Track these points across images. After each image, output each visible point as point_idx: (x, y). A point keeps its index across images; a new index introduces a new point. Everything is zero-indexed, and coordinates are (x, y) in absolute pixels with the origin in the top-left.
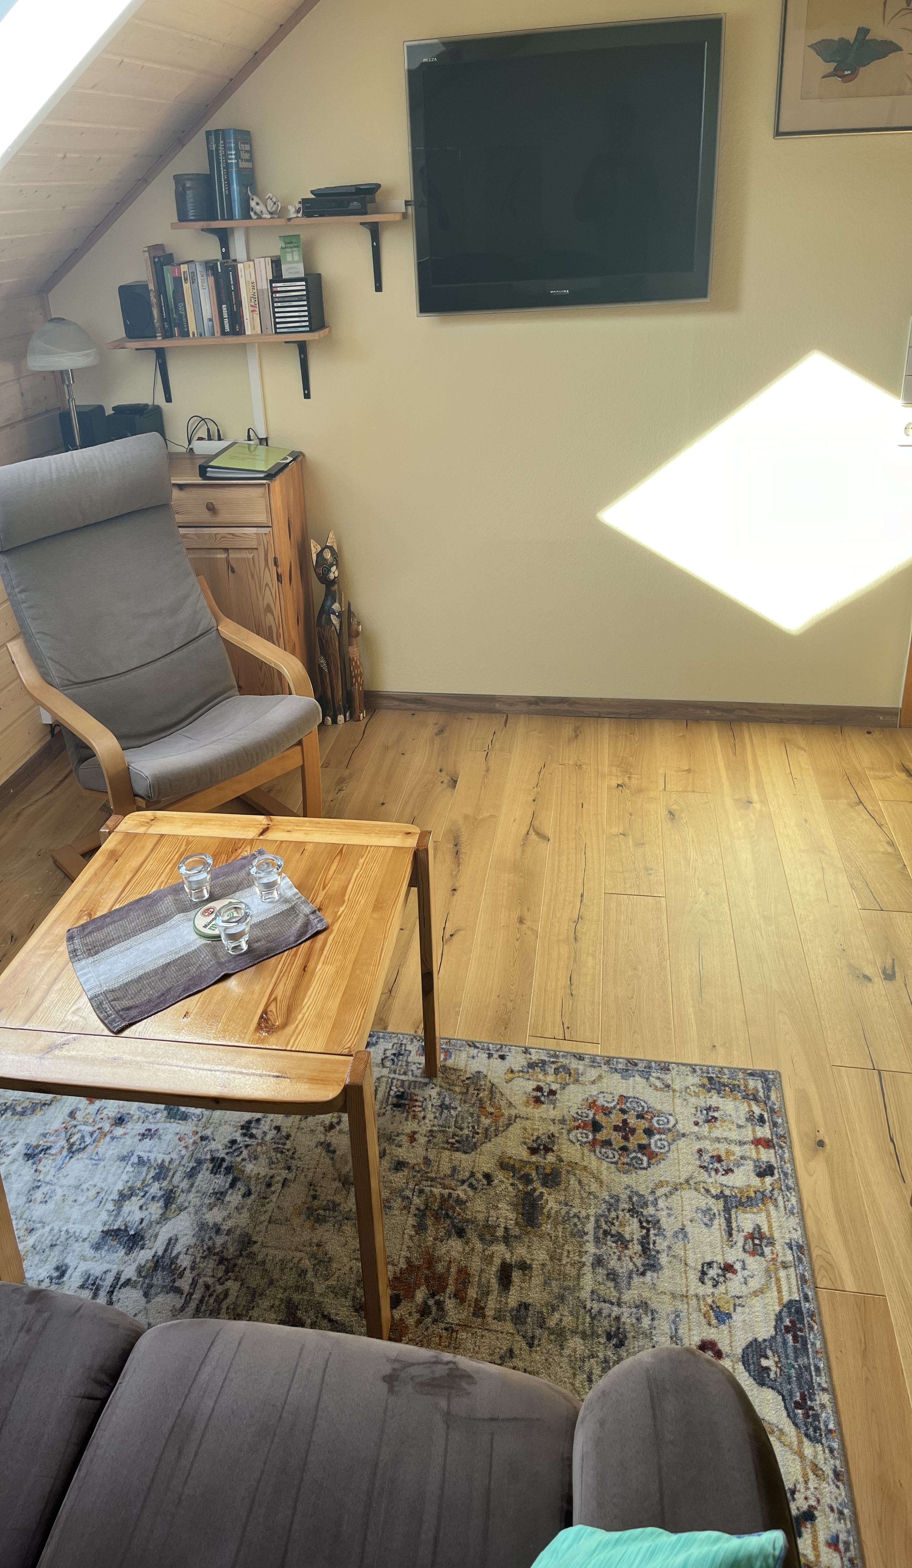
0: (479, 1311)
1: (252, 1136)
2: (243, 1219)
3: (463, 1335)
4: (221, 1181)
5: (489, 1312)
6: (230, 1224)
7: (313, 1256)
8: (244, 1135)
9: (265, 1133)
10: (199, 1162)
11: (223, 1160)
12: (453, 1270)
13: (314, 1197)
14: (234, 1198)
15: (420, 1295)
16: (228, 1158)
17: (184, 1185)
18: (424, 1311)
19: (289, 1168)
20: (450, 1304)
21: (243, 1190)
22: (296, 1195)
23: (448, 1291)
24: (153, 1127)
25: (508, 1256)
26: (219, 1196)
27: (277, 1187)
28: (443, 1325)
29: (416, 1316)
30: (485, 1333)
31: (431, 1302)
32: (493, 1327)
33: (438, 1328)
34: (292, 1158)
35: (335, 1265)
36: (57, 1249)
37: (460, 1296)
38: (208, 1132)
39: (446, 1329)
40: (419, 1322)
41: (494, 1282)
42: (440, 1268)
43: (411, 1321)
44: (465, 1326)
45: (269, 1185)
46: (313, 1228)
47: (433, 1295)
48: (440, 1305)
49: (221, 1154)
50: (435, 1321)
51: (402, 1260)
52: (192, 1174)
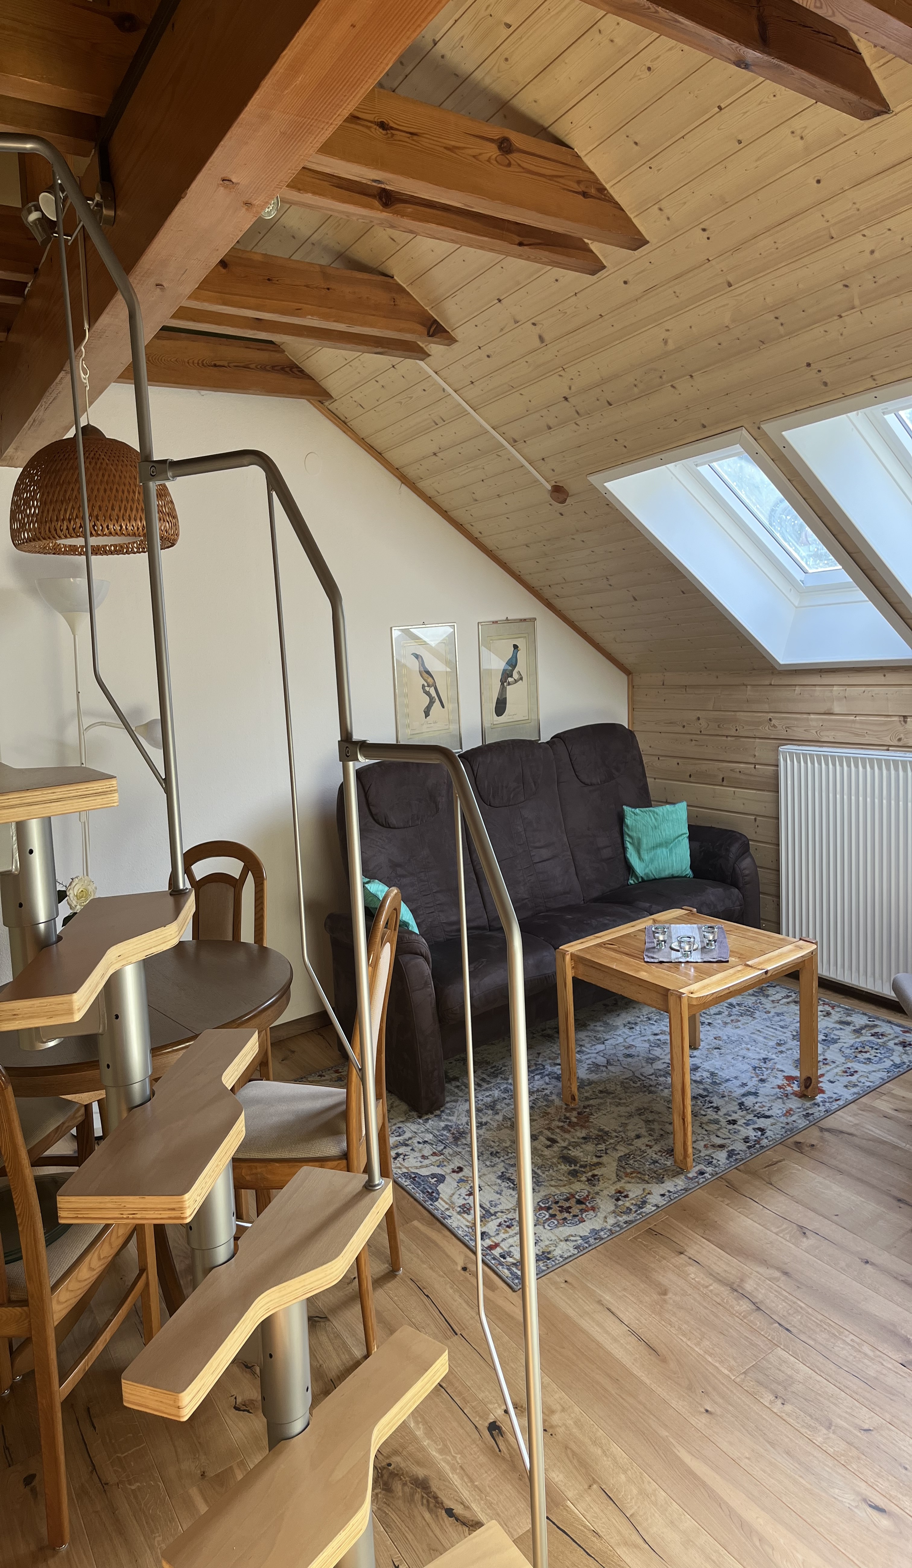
47: (570, 1122)
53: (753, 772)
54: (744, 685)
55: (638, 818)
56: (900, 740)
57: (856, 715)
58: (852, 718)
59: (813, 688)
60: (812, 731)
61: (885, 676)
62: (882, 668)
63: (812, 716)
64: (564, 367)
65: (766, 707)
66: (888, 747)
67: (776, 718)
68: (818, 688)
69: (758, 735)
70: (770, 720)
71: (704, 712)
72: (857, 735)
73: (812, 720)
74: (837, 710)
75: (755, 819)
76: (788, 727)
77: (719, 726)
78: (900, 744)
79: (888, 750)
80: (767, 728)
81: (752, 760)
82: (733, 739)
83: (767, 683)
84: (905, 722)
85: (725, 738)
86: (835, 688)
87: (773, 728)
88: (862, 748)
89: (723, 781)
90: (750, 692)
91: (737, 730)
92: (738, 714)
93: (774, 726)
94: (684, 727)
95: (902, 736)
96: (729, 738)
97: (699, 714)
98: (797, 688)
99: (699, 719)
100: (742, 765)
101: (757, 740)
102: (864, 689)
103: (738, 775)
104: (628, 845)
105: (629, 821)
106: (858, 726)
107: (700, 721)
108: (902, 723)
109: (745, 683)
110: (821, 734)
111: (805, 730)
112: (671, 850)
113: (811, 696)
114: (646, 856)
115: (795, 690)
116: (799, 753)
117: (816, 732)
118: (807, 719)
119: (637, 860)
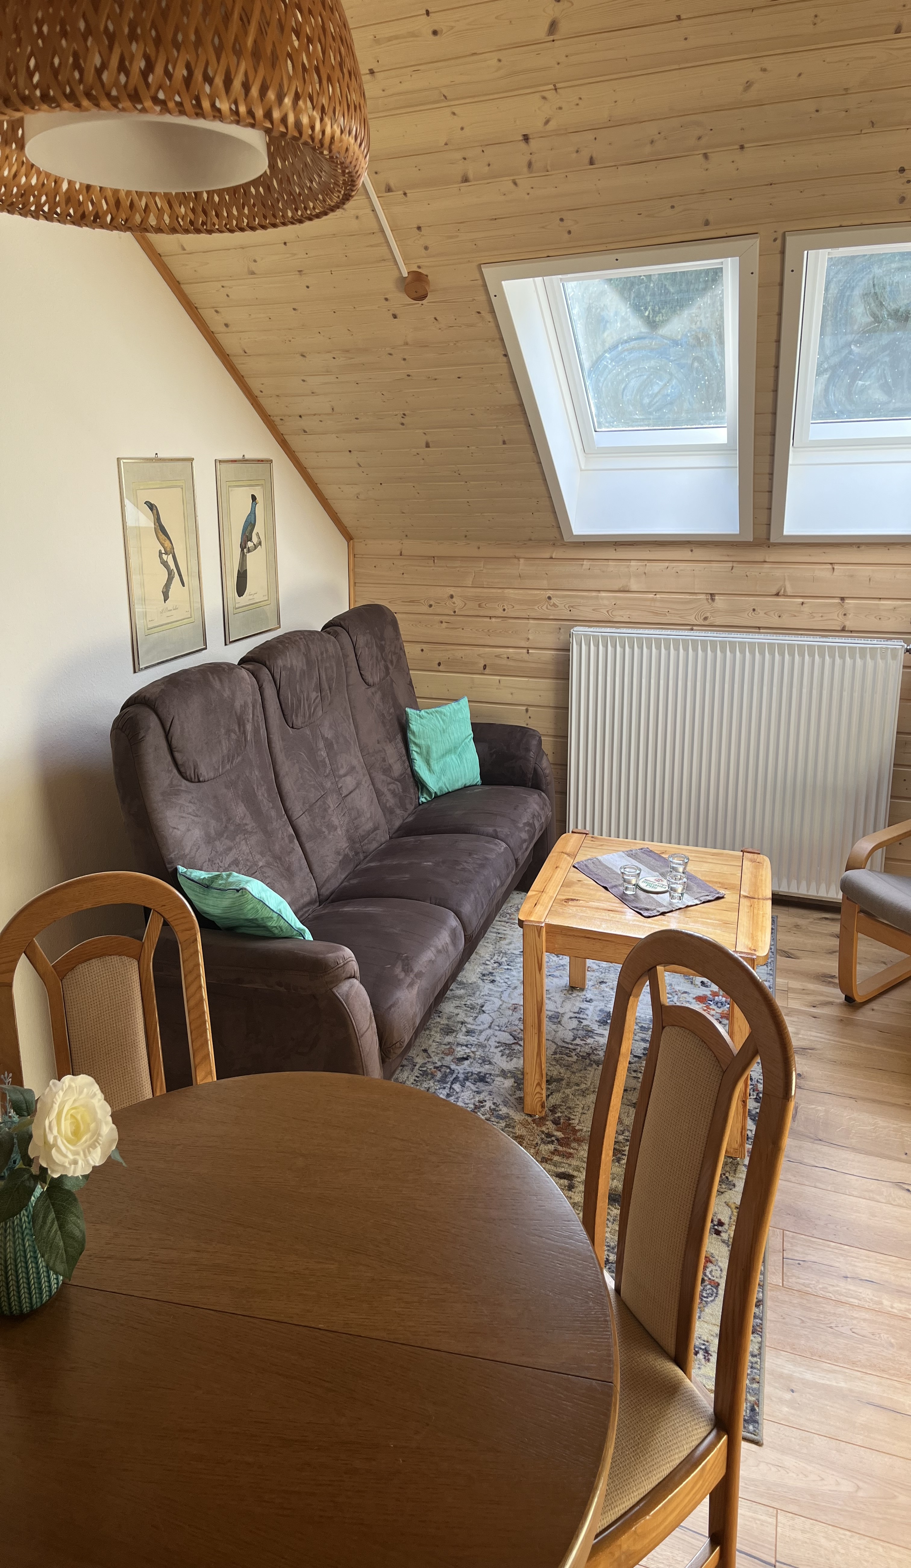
7: (587, 1089)
15: (559, 1134)
18: (549, 1135)
20: (551, 1147)
23: (559, 1147)
28: (539, 1142)
29: (546, 1131)
31: (553, 1138)
33: (538, 1140)
35: (581, 1098)
36: (602, 998)
37: (555, 1152)
39: (537, 1144)
40: (543, 1132)
41: (563, 1170)
43: (544, 1129)
47: (557, 1140)
48: (552, 1142)
50: (542, 1139)
51: (580, 1128)
53: (526, 657)
54: (515, 557)
56: (706, 619)
57: (656, 593)
58: (651, 596)
59: (605, 563)
60: (602, 610)
61: (692, 551)
62: (689, 542)
63: (603, 594)
64: (558, 86)
65: (544, 584)
66: (692, 627)
67: (557, 596)
68: (611, 563)
69: (533, 615)
70: (549, 598)
71: (459, 589)
72: (656, 614)
73: (603, 598)
74: (634, 587)
75: (527, 710)
76: (572, 607)
77: (480, 606)
78: (706, 623)
79: (692, 630)
80: (544, 608)
81: (524, 644)
82: (500, 620)
83: (547, 555)
84: (713, 600)
85: (488, 620)
86: (633, 563)
87: (553, 608)
88: (662, 628)
89: (484, 669)
90: (523, 566)
91: (504, 610)
92: (507, 591)
93: (554, 605)
94: (431, 606)
95: (708, 614)
96: (493, 620)
97: (451, 591)
98: (585, 562)
99: (452, 597)
100: (511, 650)
101: (532, 621)
102: (667, 564)
103: (504, 662)
104: (416, 756)
106: (658, 604)
107: (454, 600)
108: (710, 601)
109: (517, 555)
110: (614, 613)
111: (593, 610)
112: (460, 756)
113: (603, 572)
114: (436, 767)
115: (582, 565)
116: (598, 636)
117: (608, 612)
118: (597, 598)
119: (427, 772)
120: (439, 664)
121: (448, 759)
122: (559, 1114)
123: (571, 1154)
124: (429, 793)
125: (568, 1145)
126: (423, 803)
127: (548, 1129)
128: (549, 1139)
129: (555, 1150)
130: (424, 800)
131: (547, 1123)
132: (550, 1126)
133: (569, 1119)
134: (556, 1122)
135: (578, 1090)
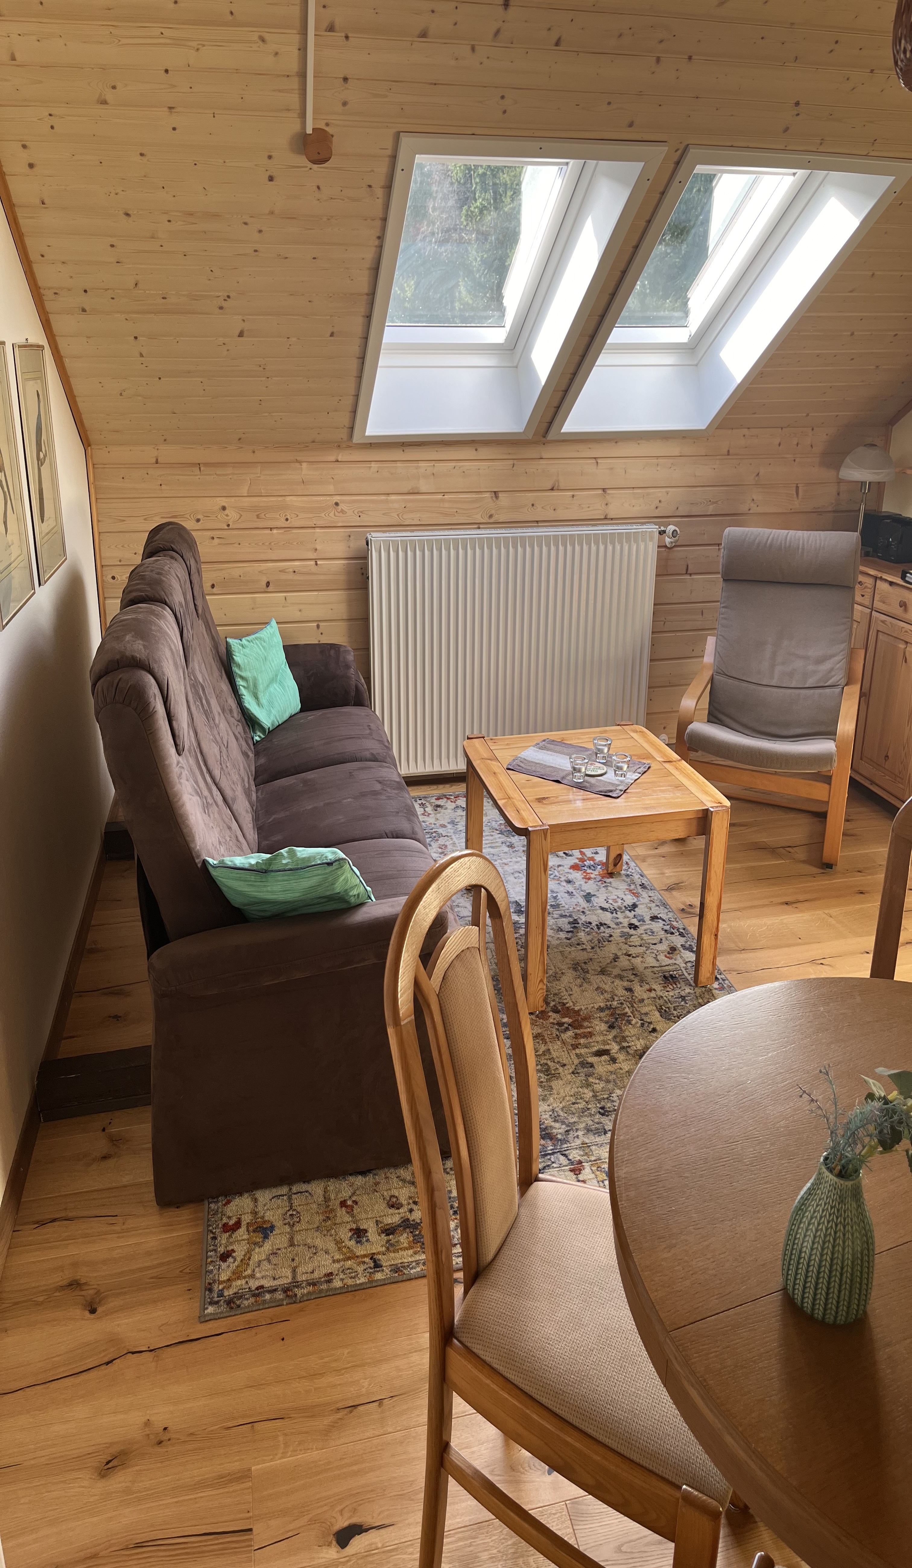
0: (575, 1046)
1: (599, 928)
2: (555, 942)
3: (559, 1043)
4: (568, 927)
5: (578, 1051)
6: (550, 939)
7: (556, 973)
8: (597, 925)
9: (604, 932)
10: (570, 916)
11: (578, 923)
12: (589, 1030)
13: (585, 963)
14: (562, 935)
15: (566, 1020)
16: (580, 925)
17: (555, 916)
18: (560, 1024)
19: (593, 948)
20: (570, 1033)
21: (569, 936)
22: (582, 956)
24: (575, 893)
25: (614, 1051)
26: (560, 930)
27: (580, 947)
28: (558, 1033)
29: (555, 1022)
30: (566, 1052)
31: (566, 1025)
32: (571, 1054)
33: (555, 1032)
34: (599, 947)
35: (557, 982)
37: (576, 1036)
38: (588, 912)
39: (557, 1035)
40: (553, 1023)
41: (595, 1049)
42: (586, 1024)
43: (552, 1021)
44: (563, 1042)
45: (578, 944)
46: (569, 968)
47: (569, 1025)
48: (567, 1029)
49: (580, 922)
50: (558, 1030)
51: (579, 1008)
52: (562, 916)
53: (314, 569)
54: (297, 461)
55: (247, 651)
56: (491, 516)
57: (444, 494)
58: (440, 496)
59: (393, 465)
60: (392, 514)
61: (476, 450)
62: (475, 442)
63: (393, 497)
65: (331, 489)
66: (478, 525)
67: (344, 502)
68: (399, 465)
69: (320, 523)
70: (337, 504)
71: (233, 499)
72: (447, 515)
73: (393, 501)
74: (424, 489)
75: (318, 626)
76: (361, 512)
77: (258, 516)
78: (492, 520)
79: (478, 528)
80: (332, 514)
81: (311, 555)
82: (282, 531)
83: (333, 458)
84: (497, 498)
85: (268, 531)
86: (422, 464)
87: (341, 514)
88: (451, 529)
89: (267, 586)
90: (306, 470)
91: (287, 520)
92: (288, 499)
93: (342, 511)
94: (198, 520)
95: (494, 512)
96: (275, 531)
97: (223, 502)
98: (373, 465)
99: (224, 508)
100: (297, 563)
101: (318, 530)
102: (453, 464)
103: (291, 576)
104: (243, 691)
105: (238, 658)
106: (447, 505)
107: (227, 512)
108: (494, 498)
109: (298, 458)
110: (405, 517)
111: (383, 514)
112: (281, 683)
113: (392, 474)
114: (264, 700)
115: (370, 467)
116: (398, 541)
117: (398, 515)
118: (387, 501)
119: (257, 707)
120: (213, 586)
121: (272, 689)
122: (552, 1004)
123: (590, 1032)
124: (262, 729)
125: (580, 1026)
126: (257, 741)
127: (554, 1019)
128: (563, 1028)
129: (576, 1034)
130: (257, 738)
131: (550, 1014)
132: (554, 1017)
133: (564, 1004)
134: (556, 1011)
135: (550, 977)
